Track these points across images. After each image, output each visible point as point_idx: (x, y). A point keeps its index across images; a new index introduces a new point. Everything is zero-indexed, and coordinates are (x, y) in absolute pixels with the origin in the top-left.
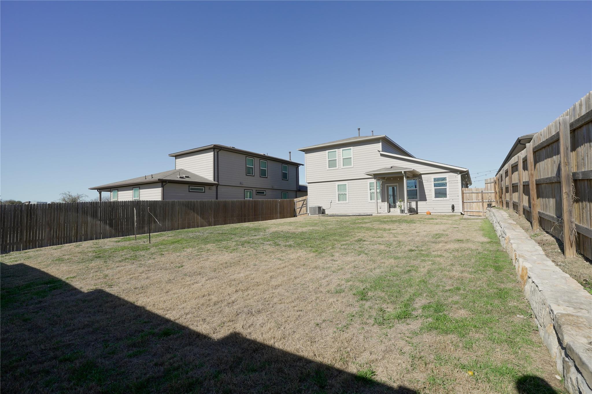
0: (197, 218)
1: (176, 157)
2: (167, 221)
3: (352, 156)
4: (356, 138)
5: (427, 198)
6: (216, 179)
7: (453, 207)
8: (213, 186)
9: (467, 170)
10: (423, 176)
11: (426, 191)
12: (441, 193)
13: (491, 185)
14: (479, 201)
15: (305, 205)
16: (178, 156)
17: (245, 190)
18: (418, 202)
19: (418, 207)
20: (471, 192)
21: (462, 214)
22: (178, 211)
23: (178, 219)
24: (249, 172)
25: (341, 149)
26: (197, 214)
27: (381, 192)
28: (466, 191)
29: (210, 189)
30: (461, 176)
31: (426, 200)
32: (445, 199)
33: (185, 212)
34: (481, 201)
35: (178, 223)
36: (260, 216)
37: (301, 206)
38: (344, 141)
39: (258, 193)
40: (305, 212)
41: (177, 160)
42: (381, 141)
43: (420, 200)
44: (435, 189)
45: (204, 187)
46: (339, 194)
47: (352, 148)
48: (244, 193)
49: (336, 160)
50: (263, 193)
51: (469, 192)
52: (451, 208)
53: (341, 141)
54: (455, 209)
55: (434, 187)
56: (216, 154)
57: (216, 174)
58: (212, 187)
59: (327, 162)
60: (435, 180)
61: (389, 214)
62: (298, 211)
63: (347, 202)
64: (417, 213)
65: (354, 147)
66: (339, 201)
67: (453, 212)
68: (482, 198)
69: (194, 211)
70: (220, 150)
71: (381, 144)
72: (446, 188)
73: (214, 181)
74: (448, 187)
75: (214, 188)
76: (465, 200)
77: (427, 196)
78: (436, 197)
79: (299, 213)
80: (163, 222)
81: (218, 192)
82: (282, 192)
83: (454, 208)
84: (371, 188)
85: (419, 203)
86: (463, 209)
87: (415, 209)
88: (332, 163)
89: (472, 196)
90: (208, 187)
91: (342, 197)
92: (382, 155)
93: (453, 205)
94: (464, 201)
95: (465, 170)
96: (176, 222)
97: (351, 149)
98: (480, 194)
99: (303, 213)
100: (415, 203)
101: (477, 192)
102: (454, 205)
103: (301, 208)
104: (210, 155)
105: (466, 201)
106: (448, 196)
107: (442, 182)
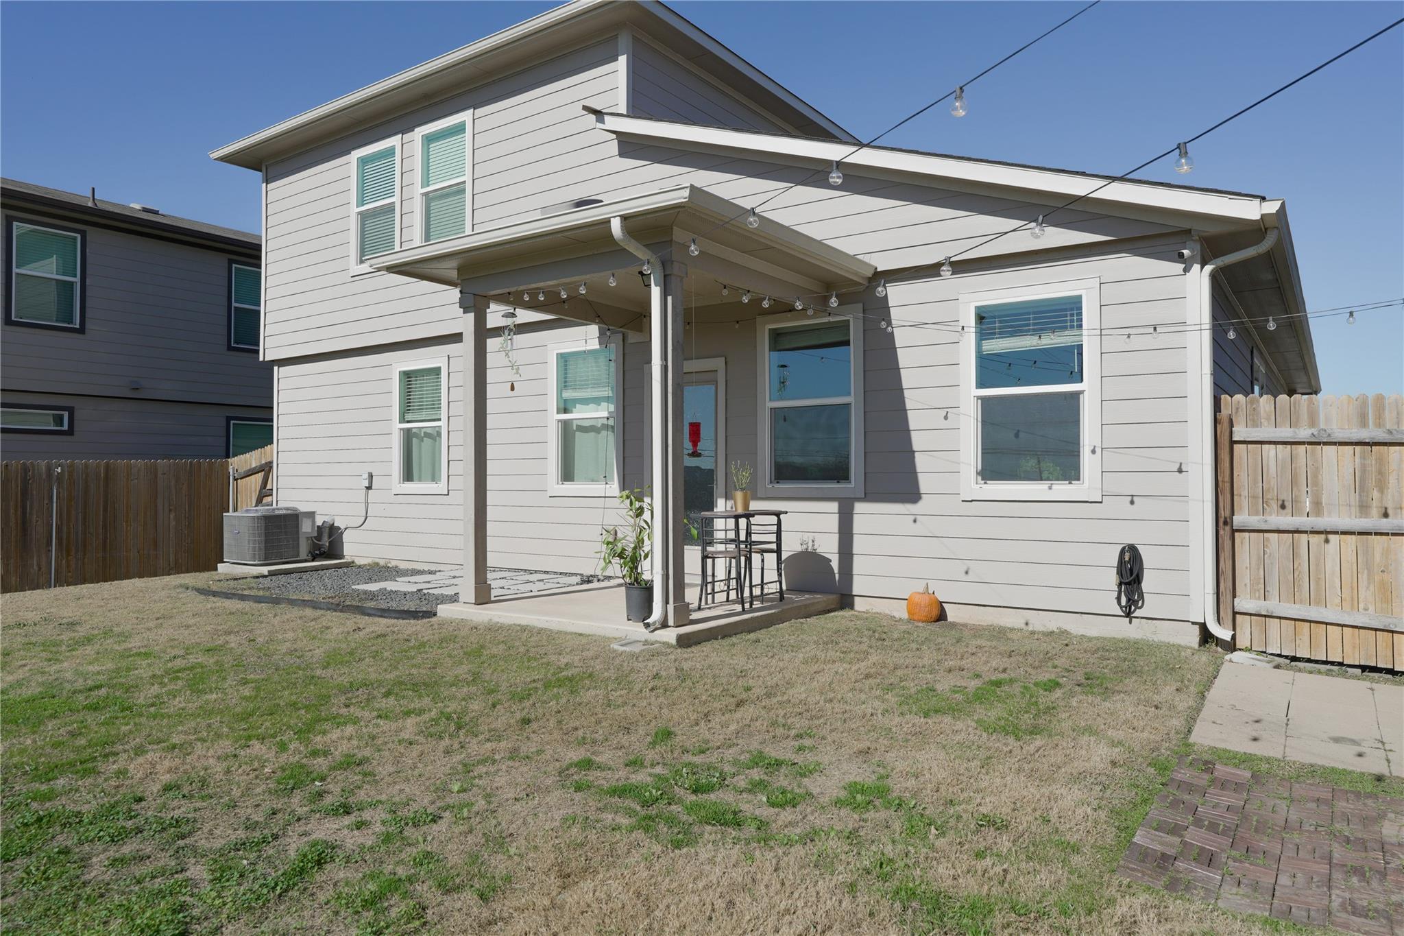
5: (925, 483)
9: (1272, 207)
10: (896, 293)
11: (914, 420)
12: (1030, 442)
14: (1385, 525)
18: (859, 507)
19: (856, 549)
20: (1304, 433)
21: (1206, 637)
25: (419, 134)
28: (1254, 421)
30: (1214, 277)
31: (913, 495)
32: (1062, 489)
42: (624, 40)
43: (868, 497)
44: (985, 401)
46: (408, 436)
47: (465, 116)
49: (393, 208)
51: (1285, 433)
52: (1111, 579)
54: (1145, 585)
55: (981, 384)
59: (353, 224)
60: (988, 321)
64: (845, 600)
65: (480, 112)
66: (408, 476)
67: (1128, 614)
71: (622, 62)
72: (1076, 396)
74: (1089, 388)
76: (1242, 502)
77: (921, 462)
78: (990, 471)
83: (1138, 580)
84: (567, 394)
85: (868, 515)
86: (1226, 586)
87: (835, 565)
89: (1314, 481)
92: (631, 146)
93: (1133, 549)
94: (1239, 520)
95: (1250, 211)
97: (460, 129)
100: (835, 519)
101: (1364, 435)
102: (1141, 549)
105: (1254, 521)
106: (1088, 463)
107: (1049, 341)
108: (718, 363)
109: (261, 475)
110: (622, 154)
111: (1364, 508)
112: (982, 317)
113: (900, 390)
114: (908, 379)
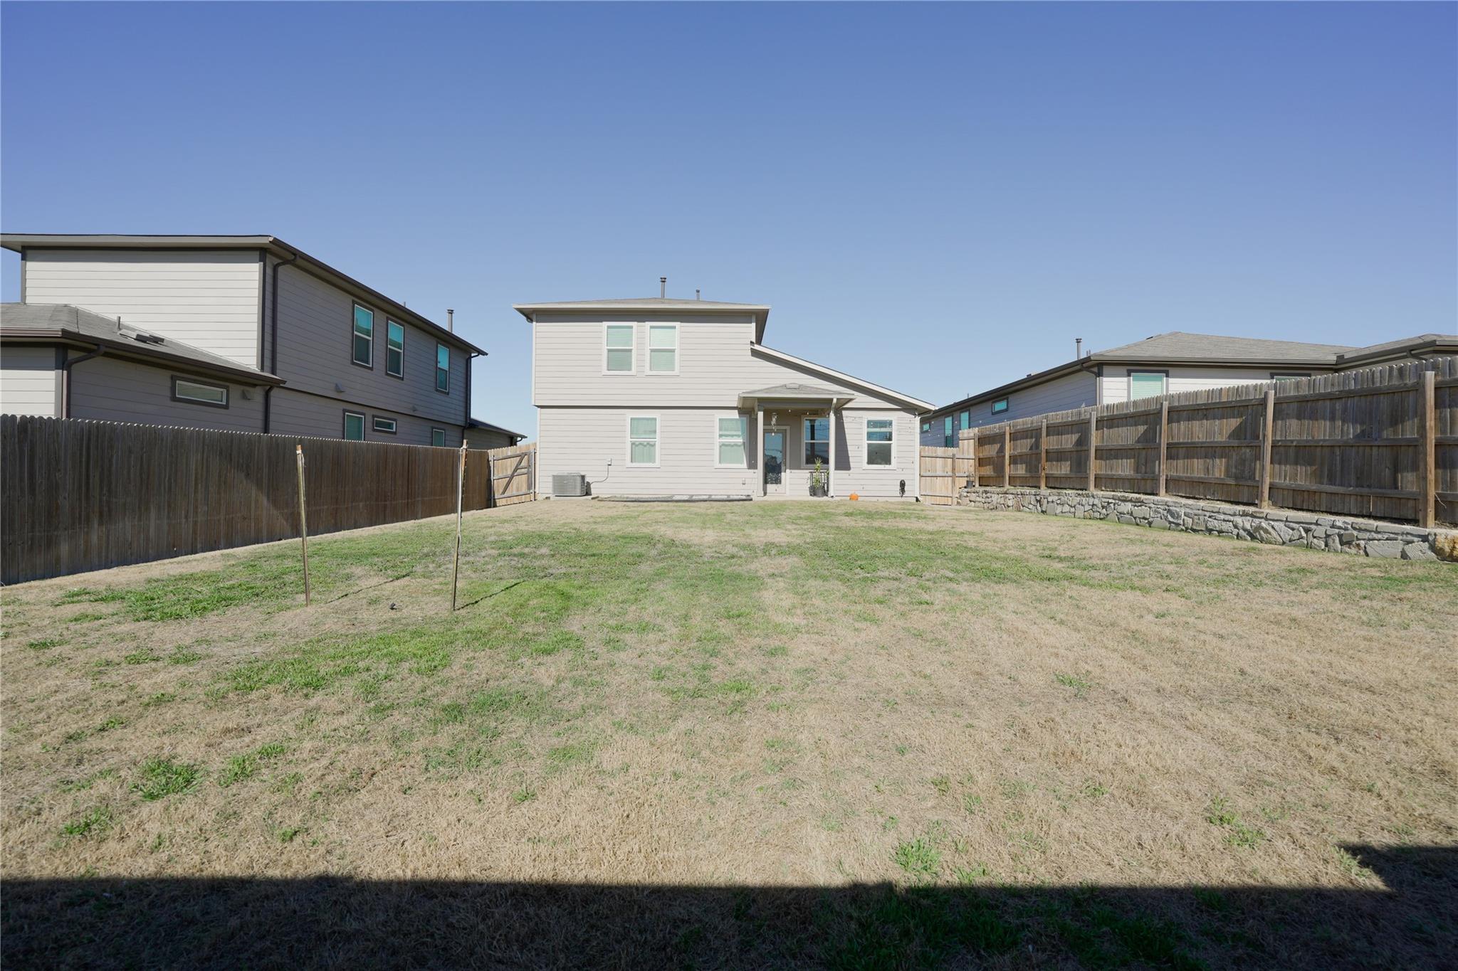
0: (257, 501)
1: (29, 252)
2: (153, 515)
3: (676, 347)
4: (655, 300)
5: (852, 465)
6: (268, 363)
7: (903, 485)
8: (255, 385)
11: (849, 448)
12: (879, 455)
13: (968, 444)
14: (947, 475)
15: (523, 470)
16: (30, 250)
17: (345, 411)
18: (831, 471)
19: (830, 481)
20: (934, 455)
21: (917, 500)
22: (196, 474)
23: (196, 507)
24: (360, 352)
25: (648, 324)
26: (259, 485)
27: (747, 445)
29: (244, 396)
30: (920, 419)
31: (849, 469)
32: (886, 467)
33: (220, 476)
34: (950, 474)
35: (195, 523)
36: (420, 499)
37: (509, 473)
38: (650, 303)
39: (379, 424)
40: (524, 490)
41: (30, 265)
42: (754, 318)
43: (836, 468)
44: (869, 444)
45: (227, 388)
46: (633, 444)
47: (677, 324)
48: (341, 421)
49: (630, 350)
50: (390, 426)
51: (930, 455)
52: (899, 488)
53: (646, 303)
55: (868, 440)
56: (269, 271)
57: (268, 346)
58: (251, 389)
59: (605, 353)
60: (871, 424)
61: (766, 498)
62: (498, 486)
63: (657, 464)
66: (632, 462)
67: (902, 496)
68: (953, 469)
69: (248, 475)
70: (286, 262)
71: (754, 325)
72: (890, 444)
73: (262, 369)
74: (894, 442)
75: (257, 394)
77: (851, 459)
78: (870, 461)
79: (504, 493)
80: (140, 520)
81: (272, 409)
82: (433, 428)
83: (904, 488)
84: (722, 433)
85: (834, 474)
86: (921, 489)
88: (619, 359)
90: (239, 388)
91: (642, 451)
92: (755, 353)
93: (903, 481)
94: (922, 474)
96: (186, 517)
97: (674, 327)
98: (950, 460)
99: (515, 493)
101: (944, 456)
102: (905, 481)
103: (512, 477)
104: (249, 274)
105: (925, 474)
106: (893, 460)
107: (883, 430)
108: (788, 428)
109: (518, 458)
110: (752, 355)
111: (944, 471)
112: (869, 422)
113: (845, 439)
114: (848, 437)
